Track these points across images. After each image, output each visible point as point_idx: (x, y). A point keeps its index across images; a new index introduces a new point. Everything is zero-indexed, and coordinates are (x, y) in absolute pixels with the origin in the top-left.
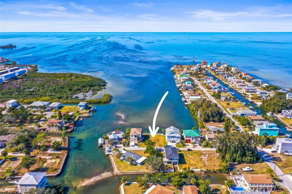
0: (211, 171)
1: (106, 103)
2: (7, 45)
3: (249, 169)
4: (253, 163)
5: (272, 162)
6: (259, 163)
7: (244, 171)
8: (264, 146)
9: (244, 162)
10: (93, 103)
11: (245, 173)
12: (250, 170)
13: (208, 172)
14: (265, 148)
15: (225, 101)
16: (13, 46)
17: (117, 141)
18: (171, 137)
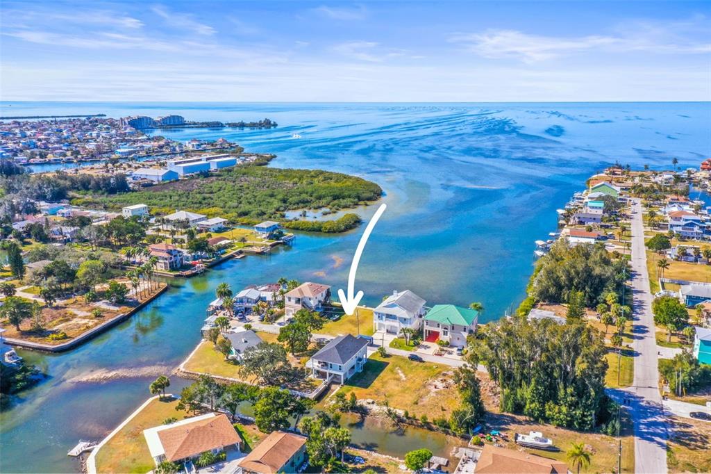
0: (417, 420)
1: (334, 232)
2: (260, 121)
3: (541, 440)
4: (581, 430)
5: (659, 443)
6: (606, 433)
7: (522, 445)
8: (676, 393)
9: (547, 420)
10: (302, 230)
11: (522, 449)
12: (542, 444)
13: (407, 421)
14: (680, 398)
15: (677, 260)
16: (272, 123)
17: (250, 305)
18: (384, 317)
